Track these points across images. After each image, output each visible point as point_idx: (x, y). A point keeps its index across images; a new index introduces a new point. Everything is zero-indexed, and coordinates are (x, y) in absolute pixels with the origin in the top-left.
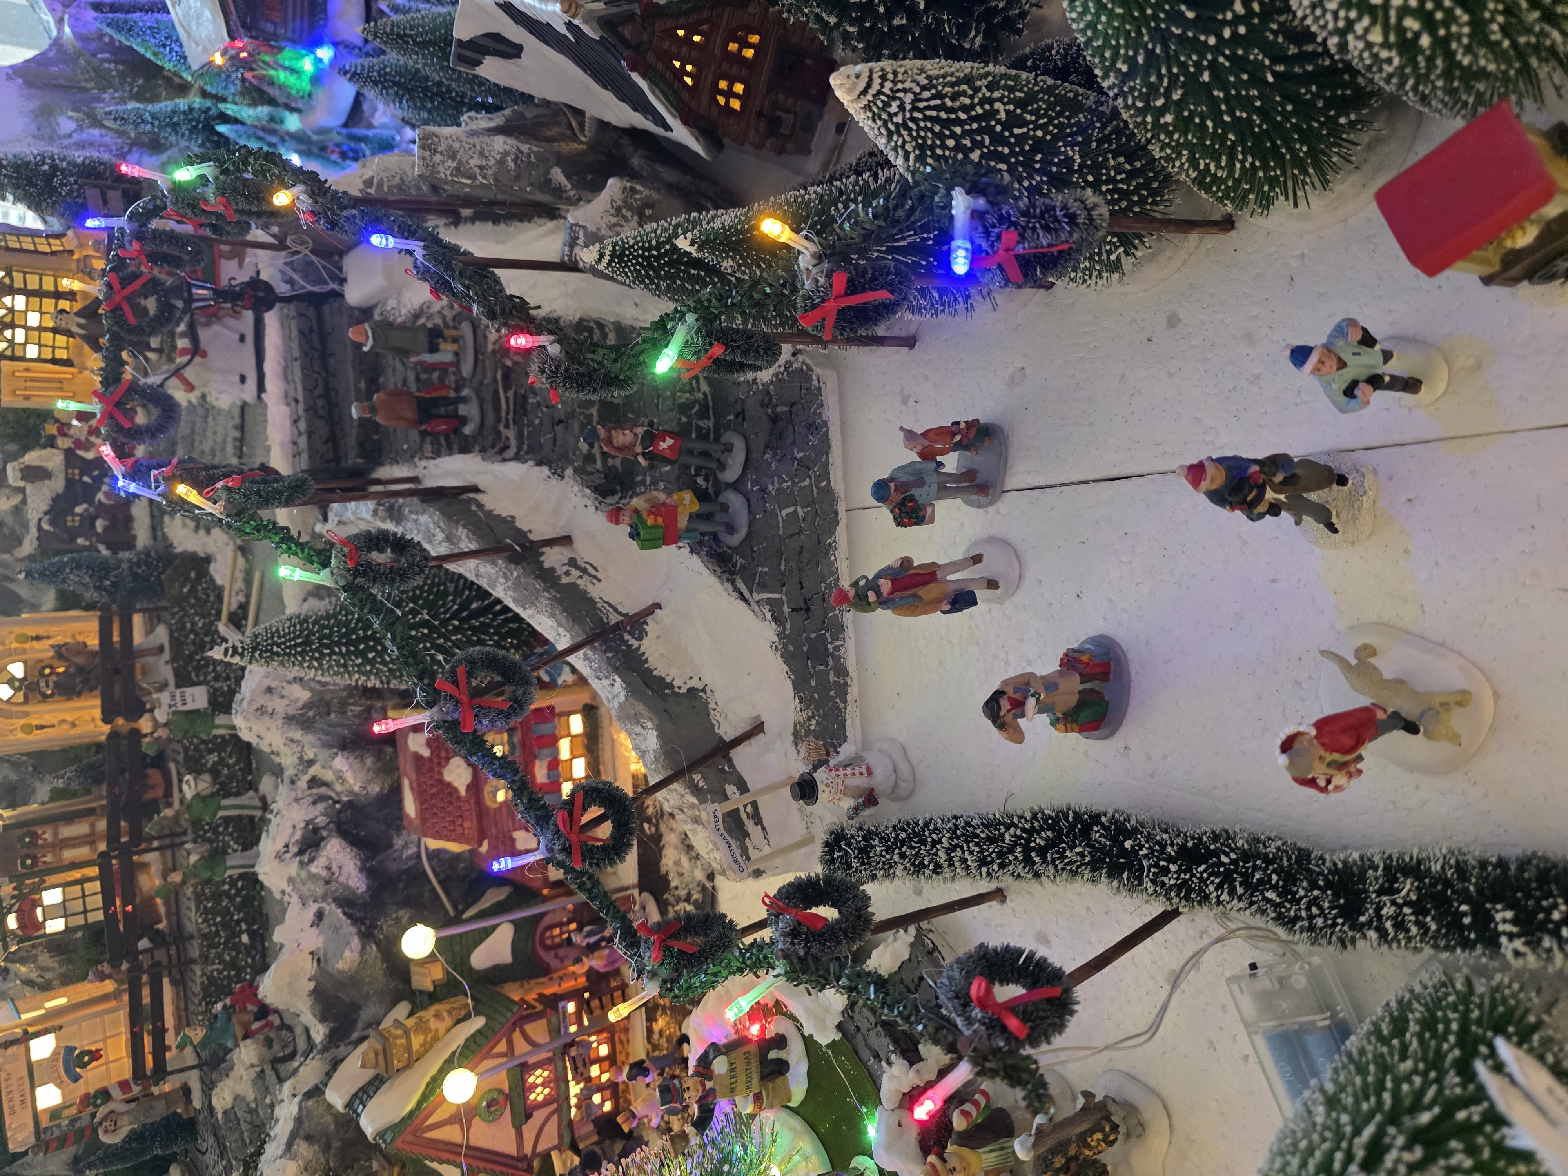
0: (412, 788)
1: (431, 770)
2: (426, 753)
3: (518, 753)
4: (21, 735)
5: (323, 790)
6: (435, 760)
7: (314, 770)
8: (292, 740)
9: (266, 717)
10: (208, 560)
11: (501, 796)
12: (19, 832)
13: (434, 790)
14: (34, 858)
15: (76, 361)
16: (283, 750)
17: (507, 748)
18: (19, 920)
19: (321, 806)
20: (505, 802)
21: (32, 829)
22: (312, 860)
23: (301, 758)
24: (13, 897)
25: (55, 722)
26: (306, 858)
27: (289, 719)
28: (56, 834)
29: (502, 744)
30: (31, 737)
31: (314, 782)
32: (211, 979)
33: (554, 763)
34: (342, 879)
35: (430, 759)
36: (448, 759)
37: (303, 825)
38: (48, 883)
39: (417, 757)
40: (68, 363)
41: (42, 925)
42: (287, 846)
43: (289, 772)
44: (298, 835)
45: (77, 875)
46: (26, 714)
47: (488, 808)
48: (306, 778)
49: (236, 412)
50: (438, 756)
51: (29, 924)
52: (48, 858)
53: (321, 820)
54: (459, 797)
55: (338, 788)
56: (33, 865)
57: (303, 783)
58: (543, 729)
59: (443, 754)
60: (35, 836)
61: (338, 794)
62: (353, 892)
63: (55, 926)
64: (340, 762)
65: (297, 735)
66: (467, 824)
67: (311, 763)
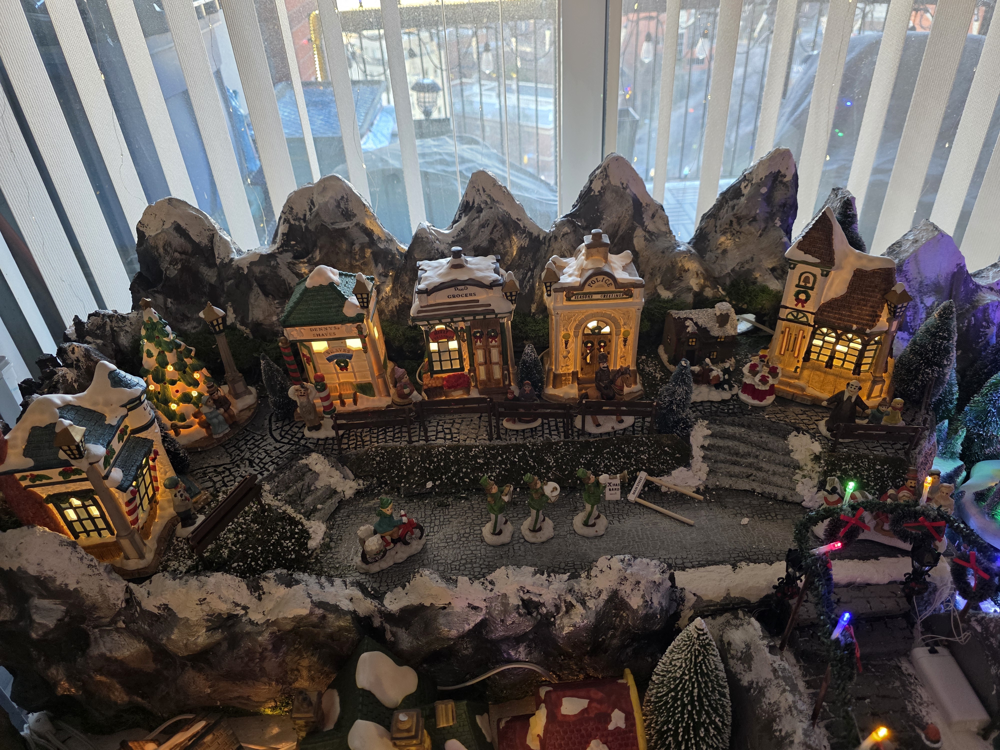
0: (584, 708)
1: (598, 729)
2: (611, 726)
4: (563, 333)
5: (564, 610)
6: (605, 734)
8: (600, 591)
10: (687, 465)
12: (498, 330)
14: (480, 337)
15: (808, 364)
16: (592, 584)
18: (441, 331)
19: (553, 609)
21: (500, 336)
23: (586, 596)
24: (456, 328)
25: (569, 349)
27: (615, 593)
28: (494, 347)
30: (561, 338)
32: (399, 456)
35: (606, 730)
37: (541, 600)
38: (462, 343)
40: (807, 358)
41: (435, 341)
42: (529, 592)
44: (535, 598)
45: (466, 356)
46: (576, 336)
48: (574, 602)
49: (796, 499)
51: (438, 336)
52: (479, 344)
53: (544, 610)
56: (476, 337)
57: (569, 598)
60: (494, 338)
61: (561, 619)
63: (434, 346)
65: (604, 596)
67: (583, 603)
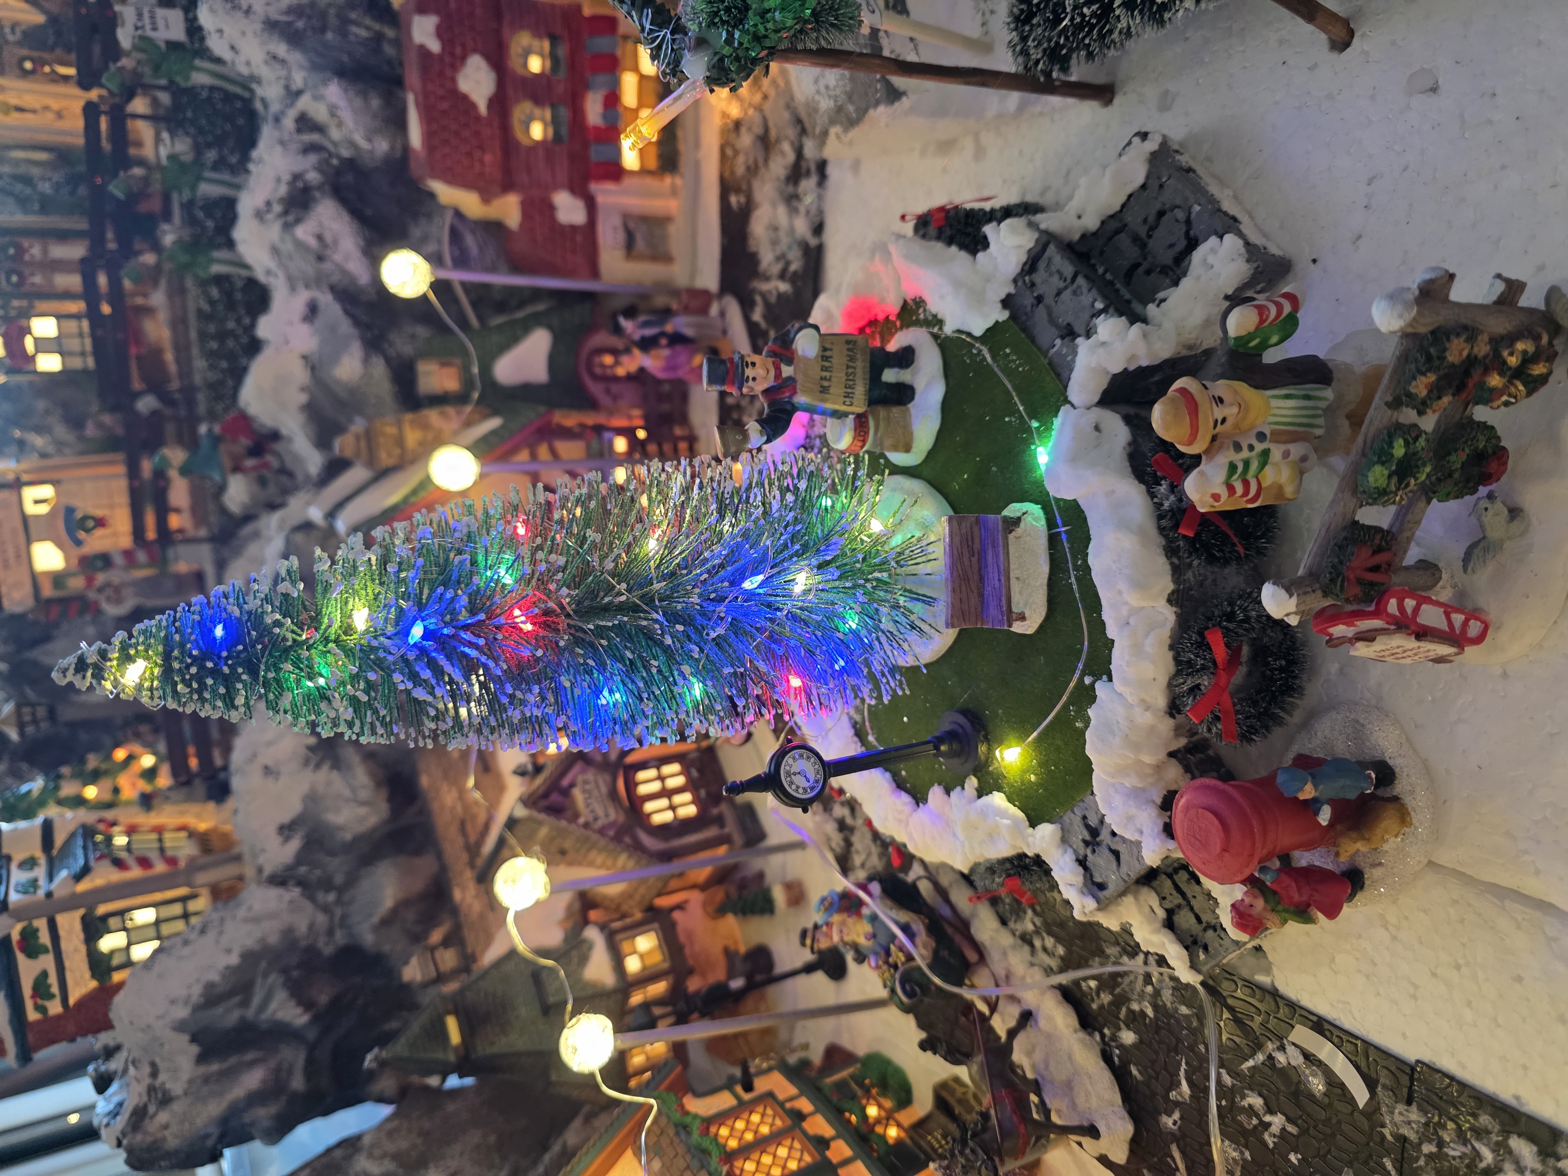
0: (417, 104)
1: (441, 72)
2: (435, 46)
3: (562, 74)
5: (315, 137)
6: (447, 59)
7: (305, 103)
8: (275, 57)
9: (239, 14)
11: (537, 131)
13: (445, 105)
14: (21, 276)
16: (265, 72)
17: (548, 64)
19: (313, 158)
20: (543, 143)
21: (17, 239)
22: (298, 221)
23: (287, 87)
25: (37, 105)
26: (290, 218)
27: (271, 25)
28: (45, 252)
29: (542, 55)
31: (305, 123)
33: (613, 99)
34: (337, 257)
35: (441, 57)
36: (463, 58)
37: (286, 177)
38: (36, 311)
39: (423, 51)
41: (32, 359)
42: (268, 204)
43: (275, 107)
44: (283, 190)
45: (69, 307)
47: (518, 143)
48: (293, 116)
50: (452, 54)
51: (17, 354)
52: (37, 279)
53: (313, 177)
54: (478, 118)
55: (335, 134)
56: (20, 284)
57: (289, 123)
58: (600, 44)
59: (458, 51)
60: (21, 251)
61: (335, 144)
62: (353, 280)
63: (49, 363)
64: (334, 91)
65: (281, 49)
66: (488, 158)
67: (299, 93)
